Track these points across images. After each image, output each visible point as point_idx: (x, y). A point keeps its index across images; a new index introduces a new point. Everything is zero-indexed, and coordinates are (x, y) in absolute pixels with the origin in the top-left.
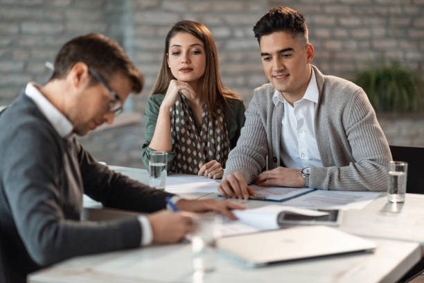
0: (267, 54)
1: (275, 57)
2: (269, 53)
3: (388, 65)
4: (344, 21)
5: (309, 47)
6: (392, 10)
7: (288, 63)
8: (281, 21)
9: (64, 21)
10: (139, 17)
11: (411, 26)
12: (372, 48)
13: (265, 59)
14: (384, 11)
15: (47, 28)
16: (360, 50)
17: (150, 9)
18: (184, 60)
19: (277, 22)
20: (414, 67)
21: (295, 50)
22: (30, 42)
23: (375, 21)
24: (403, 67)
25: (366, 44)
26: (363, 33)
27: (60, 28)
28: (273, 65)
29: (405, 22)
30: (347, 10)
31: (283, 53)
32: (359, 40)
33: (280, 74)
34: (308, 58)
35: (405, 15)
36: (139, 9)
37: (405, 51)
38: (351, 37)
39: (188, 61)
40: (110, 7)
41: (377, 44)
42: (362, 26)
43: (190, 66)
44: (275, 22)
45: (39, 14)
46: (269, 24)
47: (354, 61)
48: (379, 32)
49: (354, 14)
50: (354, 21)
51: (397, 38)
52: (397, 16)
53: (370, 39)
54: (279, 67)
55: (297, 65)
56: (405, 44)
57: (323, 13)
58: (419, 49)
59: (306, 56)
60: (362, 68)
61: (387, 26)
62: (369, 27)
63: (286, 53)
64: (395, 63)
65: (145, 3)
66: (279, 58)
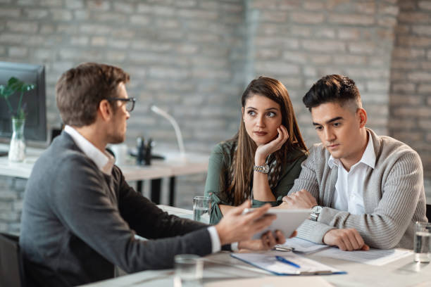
0: (317, 124)
1: (325, 128)
2: (319, 123)
5: (361, 111)
7: (339, 132)
9: (190, 67)
10: (259, 67)
15: (174, 73)
17: (271, 59)
18: (259, 124)
27: (185, 74)
28: (325, 134)
31: (334, 123)
34: (361, 122)
36: (260, 59)
39: (264, 125)
40: (235, 56)
43: (265, 130)
54: (329, 136)
55: (348, 133)
63: (336, 122)
65: (267, 53)
66: (329, 128)
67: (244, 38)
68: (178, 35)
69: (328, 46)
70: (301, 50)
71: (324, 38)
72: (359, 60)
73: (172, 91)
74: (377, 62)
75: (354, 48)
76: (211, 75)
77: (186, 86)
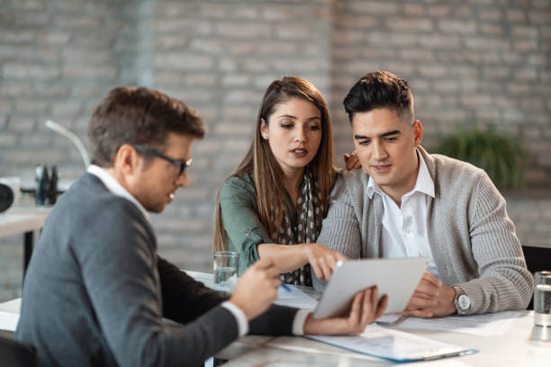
0: (363, 137)
3: (482, 128)
4: (425, 70)
5: (416, 125)
6: (487, 57)
8: (384, 93)
9: (60, 63)
10: (160, 60)
11: (511, 79)
12: (460, 106)
13: (361, 143)
14: (475, 58)
15: (37, 72)
16: (445, 107)
17: (174, 49)
19: (379, 94)
20: (513, 131)
21: (401, 131)
22: (14, 90)
23: (464, 71)
24: (500, 131)
25: (452, 101)
26: (449, 86)
27: (54, 72)
28: (372, 151)
29: (502, 72)
30: (429, 56)
32: (443, 95)
33: (381, 164)
34: (416, 139)
35: (503, 64)
36: (159, 49)
37: (502, 111)
38: (432, 91)
40: (120, 46)
41: (466, 101)
42: (448, 77)
44: (375, 95)
45: (27, 53)
46: (367, 97)
47: (436, 122)
48: (470, 84)
49: (438, 61)
50: (437, 70)
51: (493, 94)
52: (493, 65)
53: (458, 94)
54: (381, 154)
56: (502, 102)
57: (398, 59)
58: (520, 108)
59: (414, 137)
60: (447, 130)
61: (480, 77)
62: (457, 78)
63: (390, 137)
64: (491, 125)
65: (169, 41)
66: (380, 143)
67: (133, 22)
68: (42, 19)
69: (250, 31)
70: (214, 36)
71: (244, 20)
72: (289, 48)
73: (36, 97)
74: (312, 50)
75: (284, 33)
76: (90, 73)
77: (56, 89)
